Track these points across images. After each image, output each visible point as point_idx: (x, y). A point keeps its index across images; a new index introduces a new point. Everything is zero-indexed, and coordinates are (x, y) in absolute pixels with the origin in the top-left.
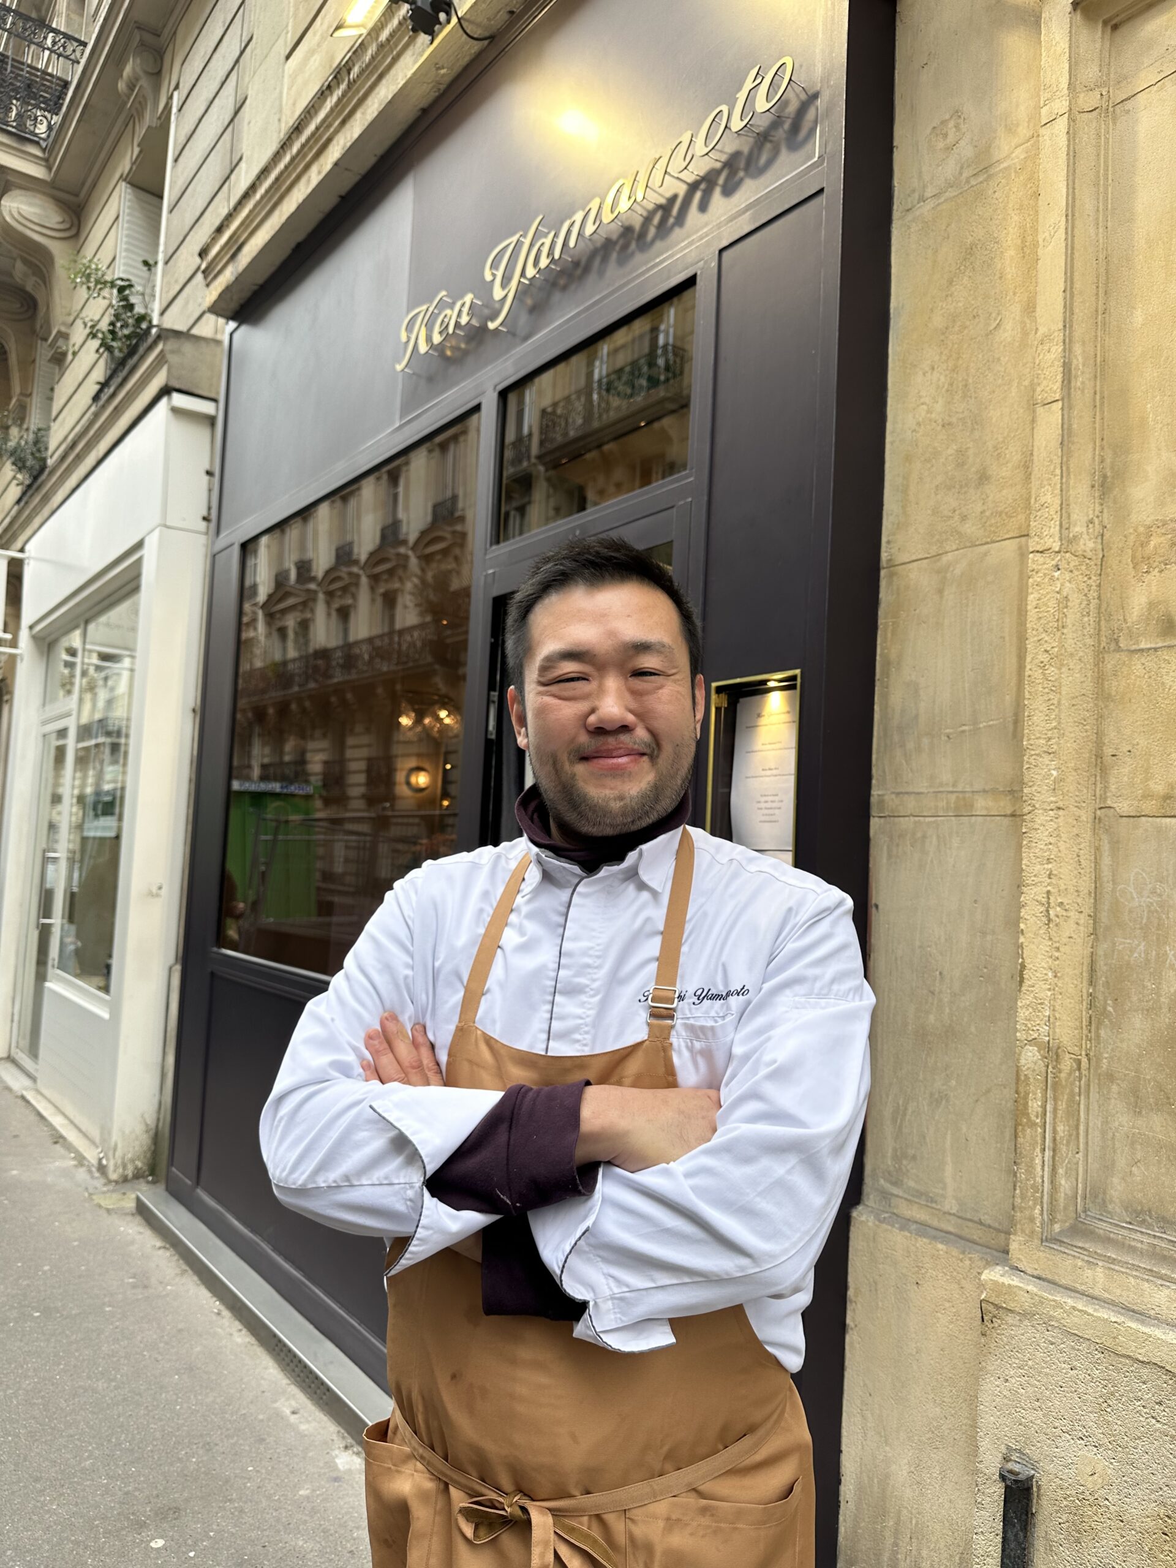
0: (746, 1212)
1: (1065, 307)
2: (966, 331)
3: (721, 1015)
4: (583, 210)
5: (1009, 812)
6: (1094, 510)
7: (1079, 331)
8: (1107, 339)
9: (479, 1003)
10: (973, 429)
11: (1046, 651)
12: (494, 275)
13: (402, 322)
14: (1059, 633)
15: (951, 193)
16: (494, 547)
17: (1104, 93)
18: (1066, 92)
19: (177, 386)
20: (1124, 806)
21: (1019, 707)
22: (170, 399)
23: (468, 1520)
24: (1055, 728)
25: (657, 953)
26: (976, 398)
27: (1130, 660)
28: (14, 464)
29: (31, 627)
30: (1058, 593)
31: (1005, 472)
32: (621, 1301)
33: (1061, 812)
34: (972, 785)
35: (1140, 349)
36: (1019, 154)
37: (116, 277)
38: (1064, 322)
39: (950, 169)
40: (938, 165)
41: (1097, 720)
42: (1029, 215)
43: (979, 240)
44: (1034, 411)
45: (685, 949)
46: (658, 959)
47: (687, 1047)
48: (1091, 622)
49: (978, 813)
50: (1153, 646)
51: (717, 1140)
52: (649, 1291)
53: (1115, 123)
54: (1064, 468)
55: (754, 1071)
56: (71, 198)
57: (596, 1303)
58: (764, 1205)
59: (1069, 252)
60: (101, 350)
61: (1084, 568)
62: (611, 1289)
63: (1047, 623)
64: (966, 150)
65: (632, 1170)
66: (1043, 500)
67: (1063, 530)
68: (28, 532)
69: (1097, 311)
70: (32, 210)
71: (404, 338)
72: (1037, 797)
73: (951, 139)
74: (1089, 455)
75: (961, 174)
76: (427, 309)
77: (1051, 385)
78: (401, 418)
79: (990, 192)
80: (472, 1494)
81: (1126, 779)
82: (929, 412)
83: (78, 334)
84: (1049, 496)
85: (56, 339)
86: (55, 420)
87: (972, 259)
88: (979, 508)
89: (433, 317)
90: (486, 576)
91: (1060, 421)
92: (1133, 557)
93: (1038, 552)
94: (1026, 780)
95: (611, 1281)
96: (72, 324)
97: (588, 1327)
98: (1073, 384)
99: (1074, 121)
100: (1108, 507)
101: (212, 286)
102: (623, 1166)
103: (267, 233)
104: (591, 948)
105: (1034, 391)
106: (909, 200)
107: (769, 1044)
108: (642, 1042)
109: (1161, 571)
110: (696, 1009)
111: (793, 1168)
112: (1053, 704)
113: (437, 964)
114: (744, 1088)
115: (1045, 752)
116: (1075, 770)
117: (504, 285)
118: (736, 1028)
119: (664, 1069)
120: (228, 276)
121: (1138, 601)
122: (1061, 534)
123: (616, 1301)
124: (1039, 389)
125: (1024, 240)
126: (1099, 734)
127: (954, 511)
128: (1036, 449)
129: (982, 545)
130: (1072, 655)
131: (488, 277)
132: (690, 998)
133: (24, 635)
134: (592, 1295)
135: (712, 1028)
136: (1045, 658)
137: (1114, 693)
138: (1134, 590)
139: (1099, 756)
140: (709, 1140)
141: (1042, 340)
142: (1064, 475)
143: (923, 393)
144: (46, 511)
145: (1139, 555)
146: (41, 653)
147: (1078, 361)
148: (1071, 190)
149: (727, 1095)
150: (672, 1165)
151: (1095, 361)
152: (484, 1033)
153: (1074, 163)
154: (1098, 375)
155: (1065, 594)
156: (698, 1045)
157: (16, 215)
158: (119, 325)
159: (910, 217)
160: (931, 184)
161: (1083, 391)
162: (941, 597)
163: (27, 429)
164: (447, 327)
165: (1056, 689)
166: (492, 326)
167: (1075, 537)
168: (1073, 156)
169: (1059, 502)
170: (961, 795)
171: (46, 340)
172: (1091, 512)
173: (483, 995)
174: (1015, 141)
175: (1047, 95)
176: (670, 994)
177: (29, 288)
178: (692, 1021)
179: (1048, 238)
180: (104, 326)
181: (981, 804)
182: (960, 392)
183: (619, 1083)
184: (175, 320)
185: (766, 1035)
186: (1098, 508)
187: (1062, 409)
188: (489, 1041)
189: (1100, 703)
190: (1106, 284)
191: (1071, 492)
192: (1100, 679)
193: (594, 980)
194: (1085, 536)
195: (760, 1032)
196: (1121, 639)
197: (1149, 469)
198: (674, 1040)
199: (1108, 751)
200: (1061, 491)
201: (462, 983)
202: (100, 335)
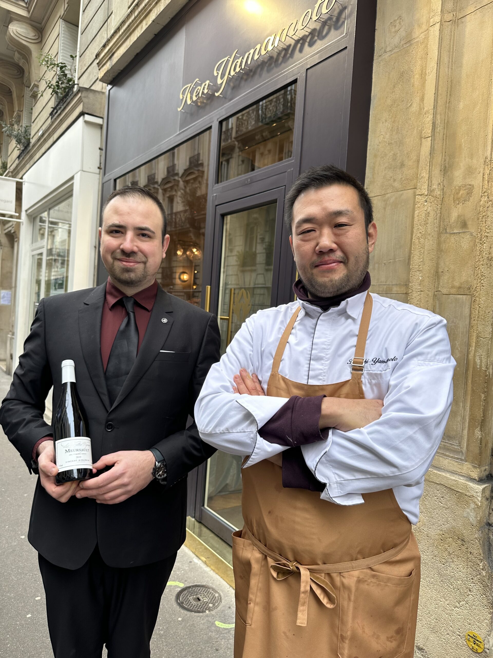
0: (395, 449)
1: (435, 100)
2: (399, 107)
3: (385, 369)
4: (254, 49)
5: (404, 292)
6: (441, 180)
7: (439, 110)
8: (450, 113)
9: (279, 364)
10: (399, 147)
11: (420, 233)
12: (218, 73)
13: (180, 91)
14: (425, 226)
15: (396, 50)
16: (216, 185)
17: (454, 14)
18: (440, 13)
19: (87, 112)
20: (444, 291)
21: (410, 253)
22: (84, 117)
23: (274, 570)
24: (422, 261)
25: (355, 343)
26: (401, 133)
27: (450, 237)
28: (17, 141)
29: (26, 211)
30: (426, 211)
31: (410, 163)
32: (340, 484)
33: (422, 293)
34: (392, 282)
35: (461, 118)
36: (422, 36)
37: (59, 62)
38: (434, 106)
39: (396, 40)
40: (392, 38)
41: (437, 259)
42: (425, 61)
43: (406, 70)
44: (421, 141)
45: (367, 342)
46: (355, 346)
47: (369, 382)
48: (437, 222)
49: (394, 293)
50: (458, 232)
51: (381, 419)
52: (353, 481)
53: (458, 27)
54: (431, 163)
55: (399, 391)
56: (38, 25)
57: (330, 485)
58: (403, 446)
59: (438, 78)
60: (53, 94)
61: (436, 201)
62: (336, 479)
63: (421, 222)
64: (402, 33)
65: (345, 431)
66: (422, 175)
67: (429, 187)
68: (24, 171)
69: (446, 102)
70: (22, 30)
71: (181, 97)
72: (414, 287)
73: (397, 28)
74: (440, 158)
75: (400, 42)
76: (191, 86)
77: (428, 131)
78: (180, 130)
79: (411, 51)
80: (276, 560)
81: (446, 281)
82: (384, 138)
83: (43, 86)
84: (425, 174)
85: (33, 88)
86: (33, 123)
87: (403, 77)
88: (400, 177)
89: (193, 89)
90: (213, 196)
91: (430, 145)
92: (454, 198)
93: (419, 195)
94: (410, 281)
95: (336, 475)
96: (40, 81)
97: (326, 494)
98: (436, 130)
99: (442, 25)
100: (446, 179)
101: (101, 70)
102: (340, 429)
103: (125, 49)
104: (326, 341)
105: (422, 132)
106: (381, 52)
107: (406, 380)
108: (349, 381)
109: (463, 204)
110: (373, 367)
111: (416, 431)
112: (421, 253)
113: (262, 349)
114: (394, 398)
115: (418, 270)
116: (428, 277)
117: (222, 78)
118: (391, 375)
119: (358, 391)
120: (108, 66)
121: (454, 215)
122: (428, 188)
123: (338, 484)
124: (423, 132)
125: (422, 72)
126: (438, 264)
127: (391, 177)
128: (421, 155)
129: (401, 191)
130: (429, 234)
131: (215, 74)
132: (370, 362)
133: (23, 214)
134: (328, 481)
135: (380, 374)
136: (419, 235)
137: (444, 249)
138: (453, 211)
139: (437, 272)
140: (379, 419)
141: (426, 113)
142: (431, 166)
143: (382, 131)
144: (32, 162)
145: (455, 197)
146: (31, 222)
147: (438, 121)
148: (439, 53)
149: (386, 401)
150: (362, 429)
151: (445, 122)
152: (282, 376)
153: (441, 43)
154: (445, 127)
155: (428, 211)
156: (374, 382)
157: (15, 32)
158: (60, 82)
159: (380, 59)
160: (389, 46)
161: (439, 134)
162: (385, 211)
163: (21, 126)
164: (199, 94)
165: (423, 247)
166: (217, 94)
167: (433, 190)
168: (441, 39)
169: (428, 176)
170: (388, 286)
171: (29, 87)
172: (440, 180)
173: (281, 361)
174: (421, 30)
175: (433, 14)
176: (361, 360)
177: (21, 65)
178: (371, 372)
179: (430, 72)
180: (54, 82)
181: (395, 289)
182: (396, 131)
183: (339, 397)
184: (85, 83)
185: (404, 377)
186: (442, 179)
187: (431, 140)
188: (284, 379)
189: (439, 253)
190: (451, 91)
191: (433, 172)
192: (439, 244)
193: (327, 354)
194: (437, 189)
195: (402, 376)
196: (447, 229)
197: (461, 164)
198: (363, 379)
199: (440, 270)
200: (429, 172)
201: (272, 356)
202: (52, 87)
